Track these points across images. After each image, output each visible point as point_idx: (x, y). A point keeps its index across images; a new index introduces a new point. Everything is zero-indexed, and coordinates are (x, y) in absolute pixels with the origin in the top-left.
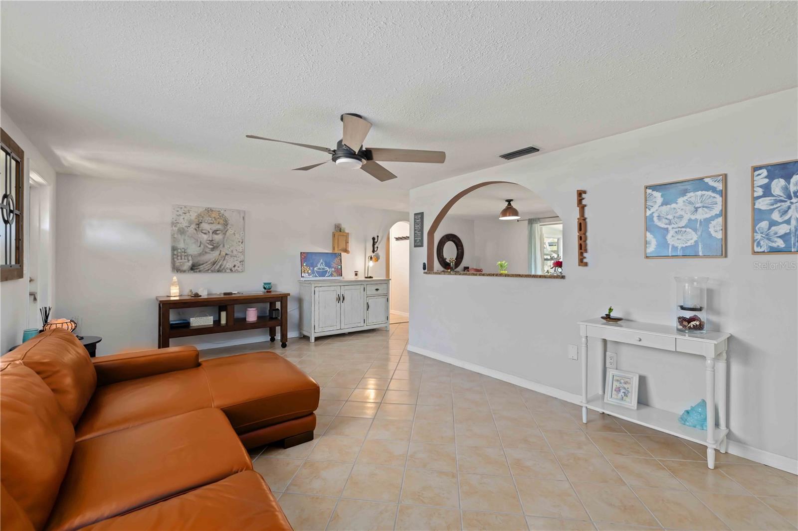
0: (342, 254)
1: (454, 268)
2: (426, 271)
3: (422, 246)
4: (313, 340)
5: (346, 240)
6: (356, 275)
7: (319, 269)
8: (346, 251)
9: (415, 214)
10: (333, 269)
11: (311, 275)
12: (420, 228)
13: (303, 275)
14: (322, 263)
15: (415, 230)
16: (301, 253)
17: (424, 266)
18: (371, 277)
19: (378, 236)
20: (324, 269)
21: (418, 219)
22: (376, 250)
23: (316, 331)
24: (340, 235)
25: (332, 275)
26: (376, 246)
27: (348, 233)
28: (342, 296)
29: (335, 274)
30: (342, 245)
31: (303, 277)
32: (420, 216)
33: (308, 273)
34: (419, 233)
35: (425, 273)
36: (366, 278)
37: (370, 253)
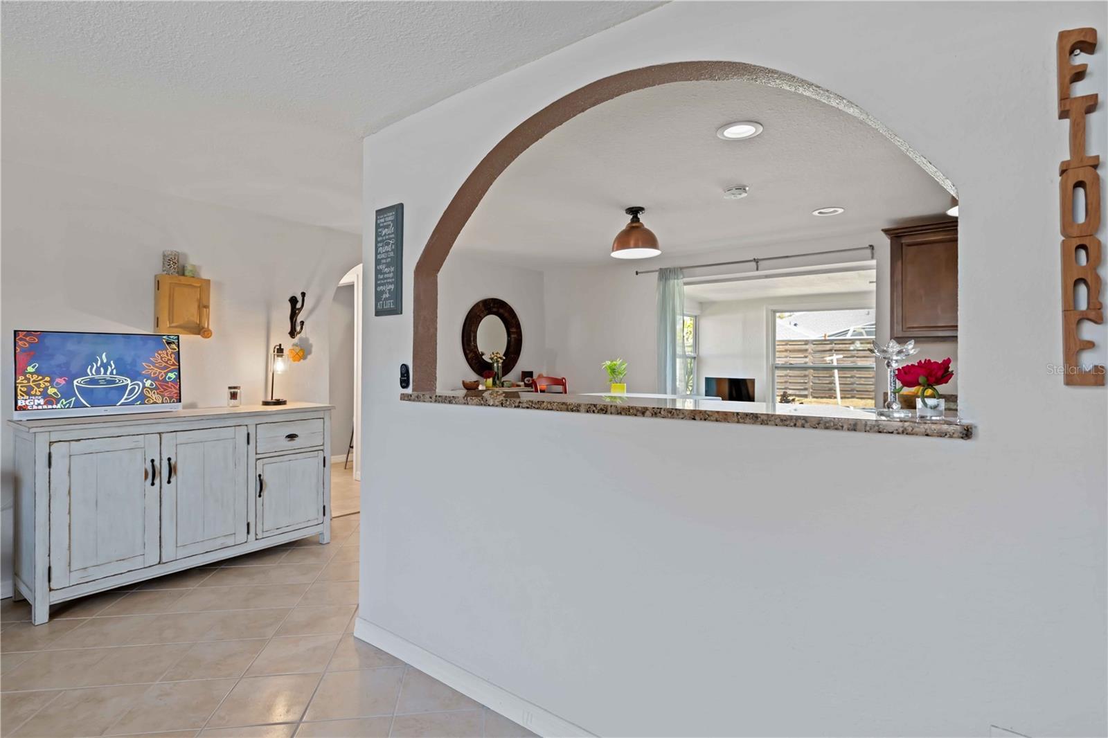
0: (181, 337)
1: (500, 375)
2: (409, 390)
3: (397, 310)
4: (41, 614)
5: (200, 301)
6: (234, 396)
7: (93, 382)
8: (200, 330)
9: (379, 212)
10: (148, 383)
11: (58, 401)
12: (392, 254)
13: (19, 404)
14: (105, 366)
15: (378, 262)
16: (15, 332)
17: (402, 375)
18: (278, 403)
19: (303, 294)
20: (113, 382)
21: (387, 227)
22: (298, 328)
23: (52, 587)
24: (180, 285)
25: (142, 399)
26: (300, 318)
27: (208, 281)
28: (165, 463)
29: (155, 396)
30: (189, 313)
31: (23, 408)
32: (390, 217)
33: (44, 394)
34: (389, 271)
35: (404, 397)
36: (266, 403)
37: (281, 336)
